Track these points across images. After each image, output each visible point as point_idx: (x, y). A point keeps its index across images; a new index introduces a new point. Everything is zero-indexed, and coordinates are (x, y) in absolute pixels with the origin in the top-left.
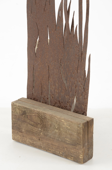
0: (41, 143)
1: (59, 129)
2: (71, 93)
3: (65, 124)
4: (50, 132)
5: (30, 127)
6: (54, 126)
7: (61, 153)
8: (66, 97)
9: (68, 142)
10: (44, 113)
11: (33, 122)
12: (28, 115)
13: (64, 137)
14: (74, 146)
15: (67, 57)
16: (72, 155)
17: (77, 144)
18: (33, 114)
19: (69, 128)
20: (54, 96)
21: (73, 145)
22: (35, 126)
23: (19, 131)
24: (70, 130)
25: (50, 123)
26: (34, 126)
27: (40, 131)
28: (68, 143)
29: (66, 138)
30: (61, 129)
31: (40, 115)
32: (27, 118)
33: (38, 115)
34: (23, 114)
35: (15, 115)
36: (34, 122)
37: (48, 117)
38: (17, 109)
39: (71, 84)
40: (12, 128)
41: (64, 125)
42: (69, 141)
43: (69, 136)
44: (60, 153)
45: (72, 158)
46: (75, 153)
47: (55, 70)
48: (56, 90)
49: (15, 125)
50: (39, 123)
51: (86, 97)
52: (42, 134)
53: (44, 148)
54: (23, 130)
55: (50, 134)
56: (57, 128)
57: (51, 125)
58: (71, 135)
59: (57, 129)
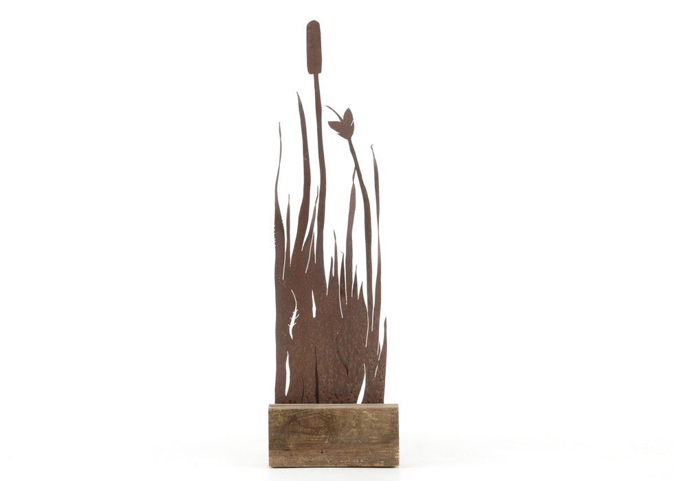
0: (326, 456)
1: (358, 426)
2: (356, 378)
3: (370, 415)
4: (341, 434)
5: (304, 437)
6: (350, 423)
7: (362, 461)
8: (348, 385)
9: (374, 441)
10: (330, 410)
11: (311, 428)
12: (300, 421)
13: (368, 435)
14: (386, 443)
15: (347, 328)
16: (382, 458)
17: (391, 439)
18: (311, 415)
19: (377, 419)
20: (325, 390)
21: (382, 443)
22: (314, 434)
23: (283, 450)
24: (378, 422)
25: (342, 421)
26: (312, 434)
27: (325, 438)
28: (375, 443)
29: (371, 436)
30: (363, 425)
31: (324, 415)
32: (299, 424)
33: (319, 415)
34: (291, 421)
35: (276, 427)
36: (313, 428)
37: (338, 414)
38: (279, 416)
39: (355, 365)
40: (270, 449)
41: (367, 417)
42: (376, 440)
43: (376, 432)
44: (359, 461)
45: (382, 462)
46: (387, 453)
47: (327, 351)
48: (329, 380)
49: (276, 441)
50: (321, 428)
51: (382, 377)
52: (326, 442)
53: (330, 462)
54: (291, 446)
55: (342, 439)
56: (354, 425)
57: (344, 425)
58: (379, 429)
59: (354, 427)
